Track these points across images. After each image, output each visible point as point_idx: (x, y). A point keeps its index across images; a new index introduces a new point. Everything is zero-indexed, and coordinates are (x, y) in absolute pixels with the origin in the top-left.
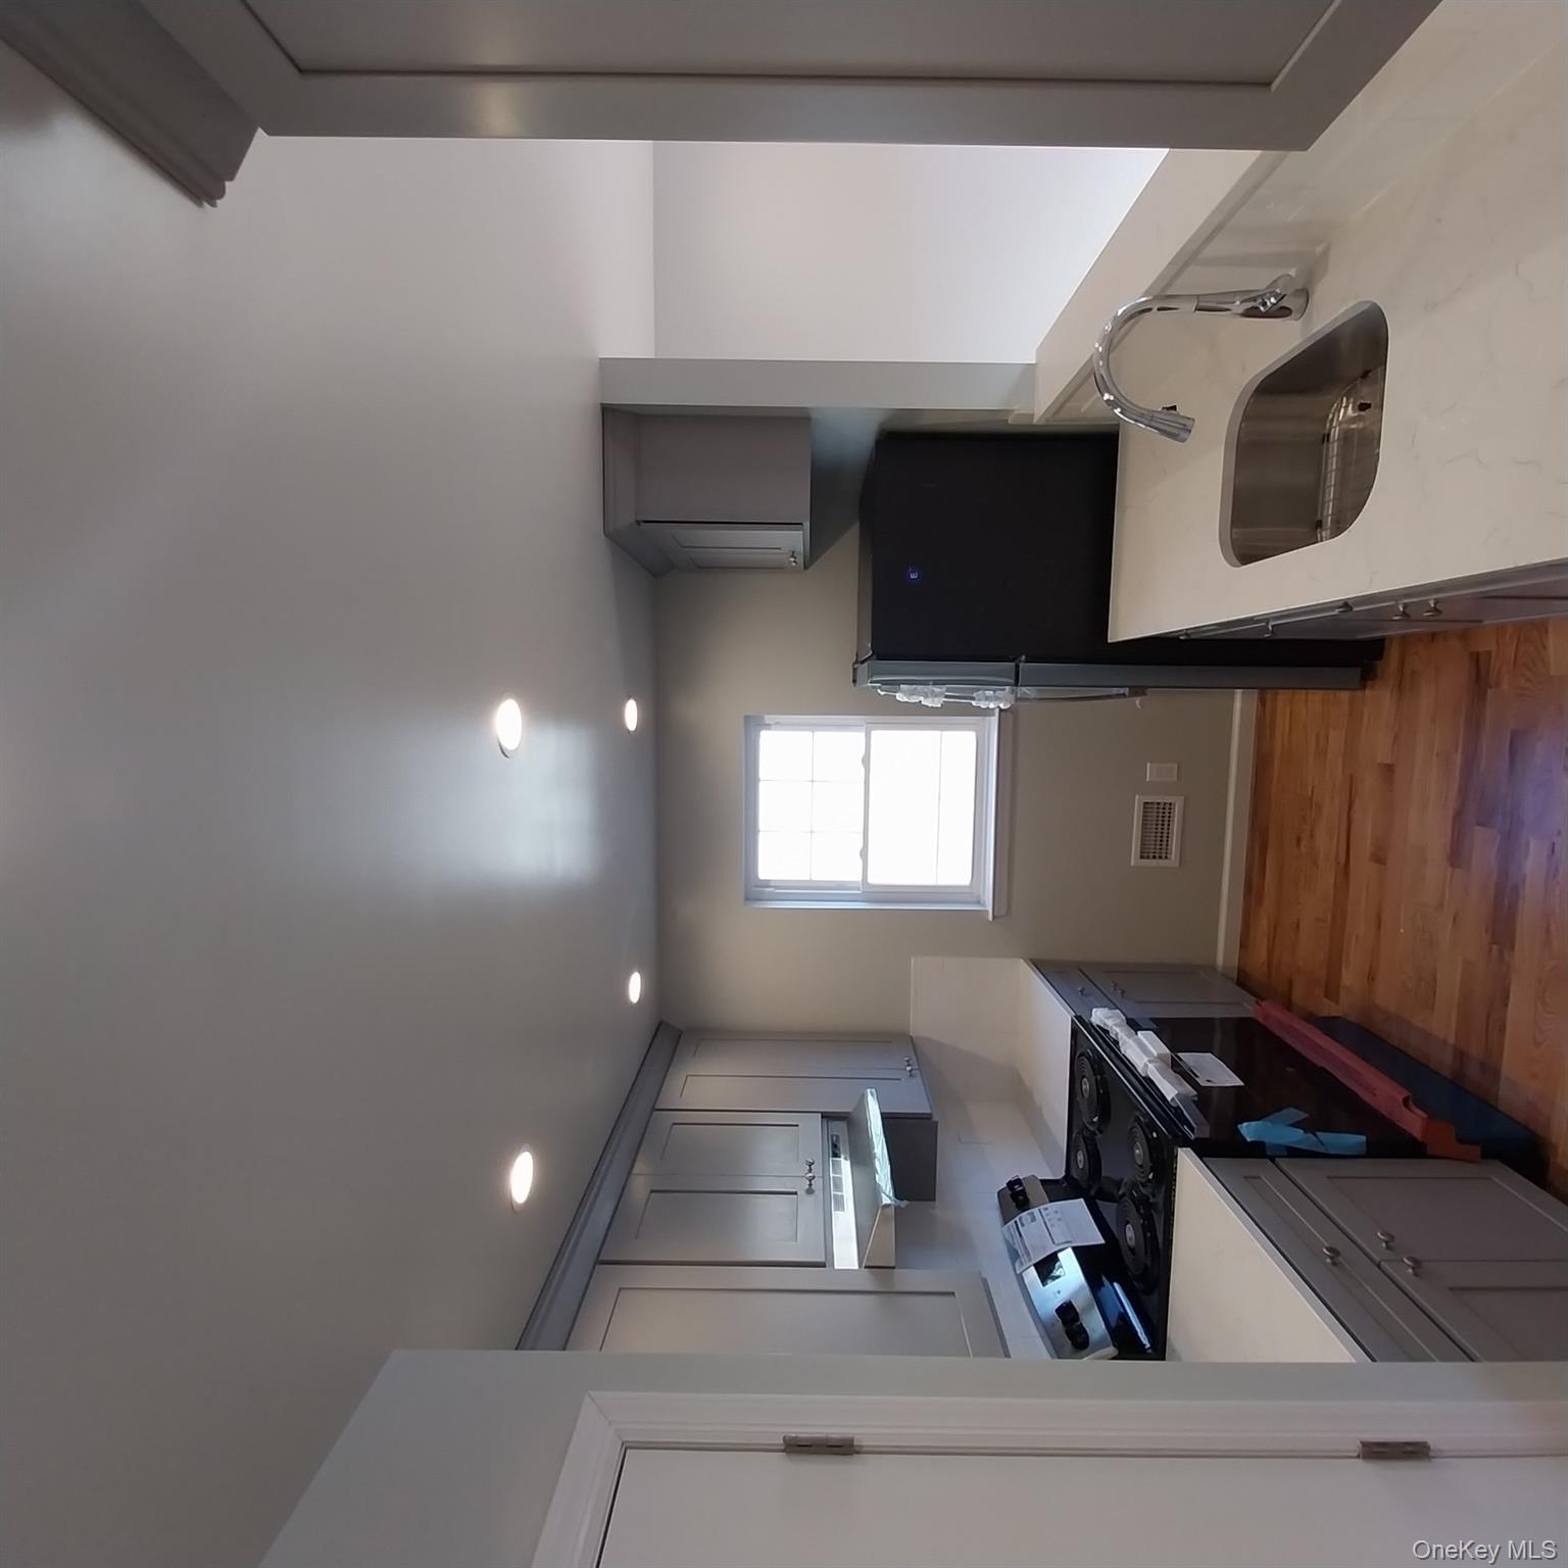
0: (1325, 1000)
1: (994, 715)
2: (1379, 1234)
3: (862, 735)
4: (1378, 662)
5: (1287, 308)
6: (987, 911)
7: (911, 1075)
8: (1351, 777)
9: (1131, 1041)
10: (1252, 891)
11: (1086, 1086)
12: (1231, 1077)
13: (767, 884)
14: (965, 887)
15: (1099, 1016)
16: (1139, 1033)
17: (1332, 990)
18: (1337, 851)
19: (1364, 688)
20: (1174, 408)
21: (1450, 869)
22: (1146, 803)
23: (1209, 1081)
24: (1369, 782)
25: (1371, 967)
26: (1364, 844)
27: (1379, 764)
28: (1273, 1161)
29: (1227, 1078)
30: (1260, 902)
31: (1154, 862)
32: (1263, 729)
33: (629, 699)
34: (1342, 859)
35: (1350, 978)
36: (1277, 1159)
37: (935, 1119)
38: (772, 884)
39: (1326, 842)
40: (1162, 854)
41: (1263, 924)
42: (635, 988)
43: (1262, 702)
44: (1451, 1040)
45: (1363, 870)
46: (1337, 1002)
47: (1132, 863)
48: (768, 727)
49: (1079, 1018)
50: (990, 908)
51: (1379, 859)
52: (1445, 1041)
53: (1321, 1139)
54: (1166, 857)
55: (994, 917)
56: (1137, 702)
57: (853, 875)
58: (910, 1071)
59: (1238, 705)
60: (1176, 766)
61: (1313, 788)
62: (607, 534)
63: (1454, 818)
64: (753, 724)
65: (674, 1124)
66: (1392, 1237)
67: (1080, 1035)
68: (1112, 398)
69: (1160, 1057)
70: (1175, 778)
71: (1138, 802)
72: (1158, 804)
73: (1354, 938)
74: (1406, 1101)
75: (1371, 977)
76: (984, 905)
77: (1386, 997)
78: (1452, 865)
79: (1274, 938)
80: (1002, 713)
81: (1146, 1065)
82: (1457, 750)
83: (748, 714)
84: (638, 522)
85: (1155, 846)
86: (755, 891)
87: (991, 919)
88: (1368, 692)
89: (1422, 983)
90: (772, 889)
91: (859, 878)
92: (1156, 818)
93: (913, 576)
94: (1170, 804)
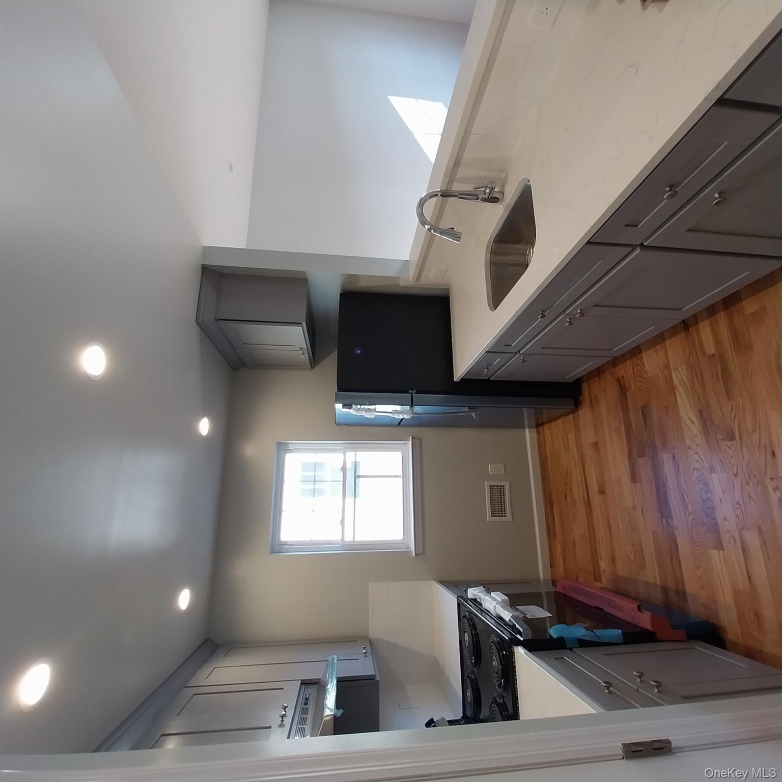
0: (595, 583)
1: (409, 441)
2: (634, 673)
3: (342, 454)
4: (581, 397)
5: (498, 198)
6: (412, 551)
7: (365, 656)
8: (581, 454)
9: (487, 597)
10: (550, 531)
11: (466, 638)
12: (544, 613)
13: (285, 543)
14: (400, 540)
15: (472, 592)
16: (492, 593)
17: (597, 577)
18: (584, 496)
19: (578, 411)
20: (453, 228)
21: (633, 485)
22: (490, 486)
23: (533, 616)
24: (589, 452)
25: (612, 555)
26: (594, 487)
27: (592, 444)
28: (572, 650)
29: (543, 614)
30: (555, 537)
31: (499, 519)
32: (541, 446)
33: (204, 416)
34: (586, 499)
35: (603, 565)
36: (573, 649)
37: (378, 679)
38: (289, 543)
39: (578, 493)
40: (502, 513)
41: (559, 549)
42: (184, 599)
43: (538, 433)
44: (658, 582)
45: (596, 499)
46: (601, 583)
47: (488, 520)
48: (290, 451)
49: (461, 597)
50: (413, 549)
51: (602, 492)
52: (656, 584)
53: (596, 634)
54: (505, 516)
55: (416, 555)
56: (474, 415)
57: (337, 537)
58: (365, 653)
59: (527, 435)
60: (503, 466)
61: (567, 466)
62: (198, 323)
63: (629, 457)
64: (282, 448)
65: (195, 695)
66: (641, 673)
67: (462, 606)
68: (429, 227)
69: (503, 601)
70: (503, 472)
71: (487, 485)
72: (497, 486)
73: (601, 540)
74: (639, 608)
75: (613, 560)
76: (411, 549)
77: (623, 570)
78: (634, 483)
79: (565, 555)
80: (414, 440)
81: (495, 606)
82: (621, 425)
83: (280, 441)
84: (216, 320)
85: (498, 509)
86: (277, 548)
87: (414, 556)
88: (580, 412)
89: (637, 554)
90: (288, 546)
91: (340, 538)
92: (497, 493)
93: (358, 352)
94: (503, 486)
